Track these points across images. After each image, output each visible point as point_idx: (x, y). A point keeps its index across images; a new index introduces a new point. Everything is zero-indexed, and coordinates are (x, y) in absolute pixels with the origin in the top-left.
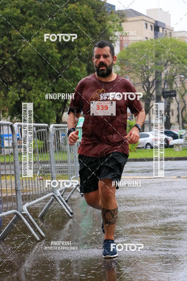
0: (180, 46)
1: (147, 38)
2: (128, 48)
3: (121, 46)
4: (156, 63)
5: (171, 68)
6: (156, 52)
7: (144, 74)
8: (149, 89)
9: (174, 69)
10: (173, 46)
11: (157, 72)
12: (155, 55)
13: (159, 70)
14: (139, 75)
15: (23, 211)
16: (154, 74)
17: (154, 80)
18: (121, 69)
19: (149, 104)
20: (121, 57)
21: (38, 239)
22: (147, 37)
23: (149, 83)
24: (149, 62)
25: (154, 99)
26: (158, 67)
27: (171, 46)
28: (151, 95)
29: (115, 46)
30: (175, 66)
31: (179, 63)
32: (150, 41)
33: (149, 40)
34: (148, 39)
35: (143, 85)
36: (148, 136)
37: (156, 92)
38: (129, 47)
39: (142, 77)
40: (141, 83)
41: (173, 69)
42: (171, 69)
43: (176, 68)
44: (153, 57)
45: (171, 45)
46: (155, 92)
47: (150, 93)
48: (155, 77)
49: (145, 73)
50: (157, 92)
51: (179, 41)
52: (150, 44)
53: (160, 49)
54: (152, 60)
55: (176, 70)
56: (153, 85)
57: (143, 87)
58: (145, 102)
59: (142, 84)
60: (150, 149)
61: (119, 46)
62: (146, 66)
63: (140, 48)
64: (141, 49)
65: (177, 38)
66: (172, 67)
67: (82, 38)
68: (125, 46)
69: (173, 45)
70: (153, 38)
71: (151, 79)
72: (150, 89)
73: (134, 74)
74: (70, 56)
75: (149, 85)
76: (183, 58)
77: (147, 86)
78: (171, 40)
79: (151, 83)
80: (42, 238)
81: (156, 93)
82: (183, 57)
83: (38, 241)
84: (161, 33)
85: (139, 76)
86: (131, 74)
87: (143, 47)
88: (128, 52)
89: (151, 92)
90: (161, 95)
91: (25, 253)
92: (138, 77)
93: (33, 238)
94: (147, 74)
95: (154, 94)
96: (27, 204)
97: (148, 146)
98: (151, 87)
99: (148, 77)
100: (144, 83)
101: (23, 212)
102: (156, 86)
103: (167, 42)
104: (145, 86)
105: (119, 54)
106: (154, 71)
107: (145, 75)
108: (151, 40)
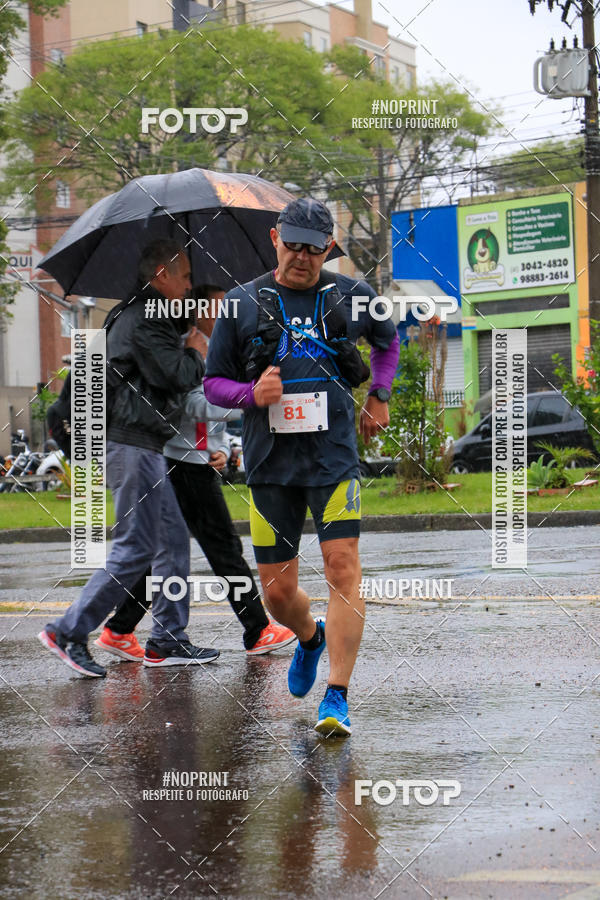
0: (280, 62)
1: (143, 26)
2: (62, 68)
3: (37, 58)
5: (244, 152)
6: (179, 84)
9: (257, 154)
10: (253, 62)
12: (178, 98)
14: (113, 180)
18: (37, 155)
20: (36, 104)
22: (144, 22)
26: (191, 145)
27: (245, 63)
30: (262, 146)
31: (277, 131)
32: (157, 36)
33: (151, 35)
34: (149, 30)
38: (70, 63)
41: (252, 155)
42: (247, 155)
43: (268, 154)
45: (246, 58)
51: (278, 40)
52: (155, 53)
53: (200, 72)
55: (266, 160)
61: (27, 57)
62: (139, 142)
63: (114, 67)
64: (116, 74)
65: (270, 28)
66: (249, 150)
68: (54, 57)
69: (250, 58)
70: (169, 26)
73: (90, 178)
76: (296, 112)
78: (243, 36)
82: (295, 107)
84: (204, 7)
86: (76, 174)
87: (126, 64)
88: (64, 86)
103: (227, 44)
105: (26, 91)
108: (162, 33)
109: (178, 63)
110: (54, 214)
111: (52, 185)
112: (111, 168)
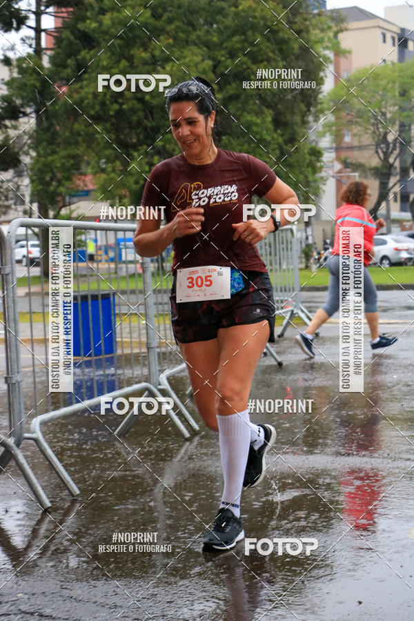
1: (384, 61)
2: (348, 80)
3: (337, 78)
4: (400, 107)
6: (401, 87)
7: (378, 128)
8: (387, 155)
11: (402, 125)
12: (399, 92)
13: (406, 121)
14: (370, 129)
15: (160, 385)
16: (397, 127)
17: (396, 139)
18: (336, 118)
19: (387, 183)
21: (187, 435)
22: (385, 58)
23: (388, 144)
24: (388, 105)
25: (397, 174)
26: (405, 114)
28: (391, 166)
29: (326, 76)
32: (391, 66)
33: (388, 65)
34: (387, 63)
35: (377, 148)
36: (384, 243)
37: (401, 160)
38: (352, 77)
39: (374, 132)
40: (373, 145)
44: (395, 96)
46: (398, 161)
47: (388, 162)
48: (398, 133)
49: (380, 126)
50: (402, 162)
52: (390, 72)
53: (410, 81)
54: (393, 102)
56: (394, 149)
57: (377, 152)
58: (380, 179)
59: (374, 147)
60: (387, 266)
62: (381, 112)
63: (371, 79)
64: (372, 82)
67: (265, 63)
68: (345, 75)
70: (396, 61)
71: (390, 138)
72: (389, 156)
73: (359, 128)
74: (243, 96)
75: (387, 149)
77: (384, 150)
79: (391, 145)
80: (194, 433)
81: (400, 164)
83: (187, 440)
84: (411, 51)
85: (370, 132)
86: (354, 127)
87: (375, 76)
89: (391, 160)
90: (410, 167)
91: (163, 460)
92: (367, 133)
93: (179, 433)
94: (383, 128)
95: (397, 164)
96: (168, 372)
97: (384, 261)
98: (392, 153)
99: (386, 134)
100: (377, 145)
101: (160, 387)
102: (401, 150)
104: (380, 151)
105: (332, 91)
106: (398, 123)
107: (381, 130)
108: (393, 64)
109: (400, 76)
110: (344, 145)
111: (343, 132)
112: (369, 124)
